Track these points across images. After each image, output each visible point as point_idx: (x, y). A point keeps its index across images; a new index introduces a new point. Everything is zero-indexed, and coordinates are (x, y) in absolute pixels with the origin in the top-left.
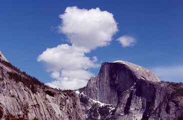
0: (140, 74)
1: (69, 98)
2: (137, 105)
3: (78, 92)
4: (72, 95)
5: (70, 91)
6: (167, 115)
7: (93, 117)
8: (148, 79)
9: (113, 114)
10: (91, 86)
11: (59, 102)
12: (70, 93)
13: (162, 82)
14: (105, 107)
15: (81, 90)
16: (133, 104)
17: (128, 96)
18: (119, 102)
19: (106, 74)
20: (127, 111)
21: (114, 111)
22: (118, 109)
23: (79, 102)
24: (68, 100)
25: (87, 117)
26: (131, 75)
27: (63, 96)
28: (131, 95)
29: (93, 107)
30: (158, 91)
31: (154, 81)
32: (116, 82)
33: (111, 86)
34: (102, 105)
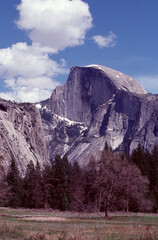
0: (121, 82)
1: (27, 113)
2: (116, 125)
3: (39, 106)
4: (31, 109)
5: (28, 104)
6: (154, 138)
7: (59, 139)
8: (131, 91)
9: (85, 136)
10: (56, 98)
11: (14, 120)
12: (28, 107)
13: (150, 94)
14: (75, 126)
15: (43, 103)
16: (110, 122)
17: (105, 111)
18: (93, 119)
19: (76, 82)
20: (103, 132)
21: (86, 132)
22: (92, 129)
23: (39, 119)
24: (25, 117)
25: (51, 139)
26: (109, 84)
27: (18, 111)
28: (109, 111)
29: (59, 126)
30: (144, 106)
31: (139, 92)
32: (90, 94)
33: (83, 98)
34: (71, 123)
